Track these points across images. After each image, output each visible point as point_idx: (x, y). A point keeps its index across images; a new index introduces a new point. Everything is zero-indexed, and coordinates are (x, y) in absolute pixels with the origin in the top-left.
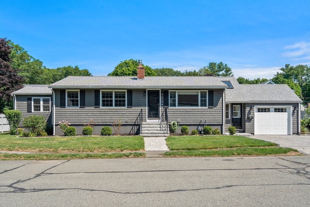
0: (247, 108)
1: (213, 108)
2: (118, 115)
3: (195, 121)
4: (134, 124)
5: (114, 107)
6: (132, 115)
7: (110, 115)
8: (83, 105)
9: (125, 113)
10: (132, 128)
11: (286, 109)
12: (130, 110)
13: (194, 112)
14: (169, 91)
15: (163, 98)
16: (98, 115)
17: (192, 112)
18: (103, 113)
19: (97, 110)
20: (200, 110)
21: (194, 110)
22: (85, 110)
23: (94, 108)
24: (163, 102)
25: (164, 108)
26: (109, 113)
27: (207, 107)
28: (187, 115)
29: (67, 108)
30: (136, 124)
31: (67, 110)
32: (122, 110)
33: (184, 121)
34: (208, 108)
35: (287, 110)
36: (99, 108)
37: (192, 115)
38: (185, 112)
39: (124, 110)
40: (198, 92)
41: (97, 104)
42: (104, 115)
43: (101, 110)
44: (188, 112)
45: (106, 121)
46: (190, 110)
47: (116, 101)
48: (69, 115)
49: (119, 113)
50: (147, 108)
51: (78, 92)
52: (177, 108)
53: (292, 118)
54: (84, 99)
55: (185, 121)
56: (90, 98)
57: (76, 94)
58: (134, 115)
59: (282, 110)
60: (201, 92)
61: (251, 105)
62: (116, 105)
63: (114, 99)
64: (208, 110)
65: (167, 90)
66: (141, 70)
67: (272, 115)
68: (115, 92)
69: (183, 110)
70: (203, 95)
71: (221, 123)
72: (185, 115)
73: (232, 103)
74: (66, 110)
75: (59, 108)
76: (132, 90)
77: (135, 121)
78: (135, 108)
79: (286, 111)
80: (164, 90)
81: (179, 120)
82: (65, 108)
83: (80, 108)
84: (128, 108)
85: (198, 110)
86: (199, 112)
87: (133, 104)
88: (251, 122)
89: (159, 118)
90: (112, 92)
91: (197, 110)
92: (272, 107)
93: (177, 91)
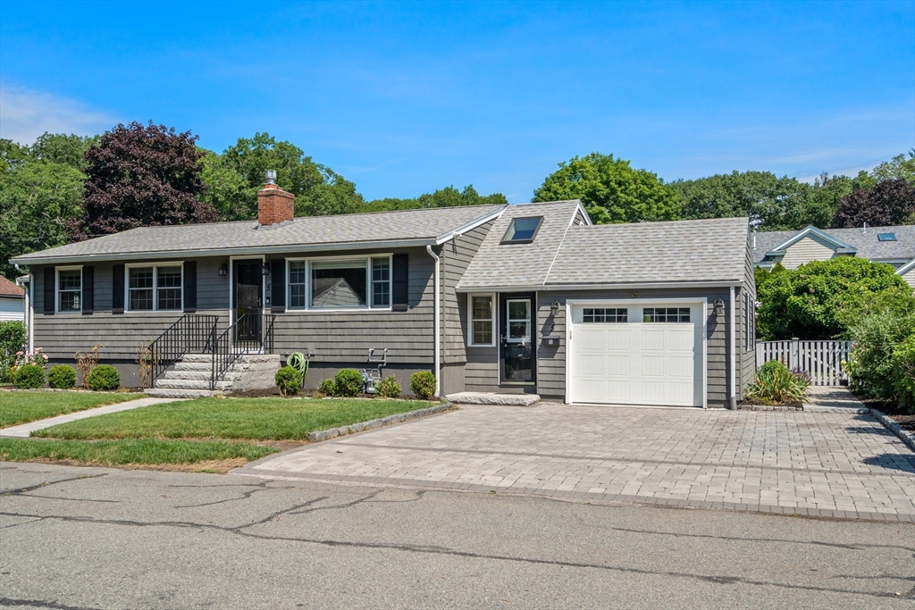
0: (542, 308)
1: (406, 310)
3: (355, 352)
5: (154, 312)
7: (146, 332)
8: (89, 307)
11: (687, 310)
13: (353, 325)
14: (287, 259)
15: (270, 282)
16: (119, 332)
17: (346, 325)
18: (129, 326)
19: (117, 319)
20: (370, 318)
21: (353, 318)
22: (94, 321)
23: (110, 315)
24: (270, 295)
25: (272, 312)
26: (144, 326)
27: (390, 309)
28: (334, 332)
29: (59, 316)
31: (59, 321)
32: (172, 320)
33: (325, 352)
34: (394, 310)
35: (692, 315)
36: (123, 313)
37: (346, 332)
38: (329, 325)
40: (365, 262)
41: (117, 305)
42: (134, 332)
43: (126, 321)
44: (335, 325)
46: (341, 319)
47: (161, 294)
48: (62, 332)
50: (231, 312)
51: (80, 271)
52: (306, 310)
53: (705, 343)
54: (91, 290)
55: (328, 352)
56: (103, 289)
57: (75, 277)
59: (672, 315)
60: (374, 260)
61: (558, 296)
62: (162, 306)
63: (154, 288)
64: (393, 318)
65: (279, 257)
66: (268, 199)
67: (636, 333)
68: (158, 269)
69: (323, 319)
70: (380, 271)
71: (431, 361)
72: (329, 332)
73: (500, 293)
74: (54, 321)
75: (42, 316)
76: (195, 262)
78: (202, 313)
79: (686, 319)
80: (274, 257)
81: (312, 348)
82: (53, 314)
83: (83, 314)
85: (365, 318)
86: (367, 325)
87: (198, 301)
88: (557, 357)
89: (261, 341)
90: (151, 268)
91: (360, 318)
92: (635, 305)
93: (307, 259)
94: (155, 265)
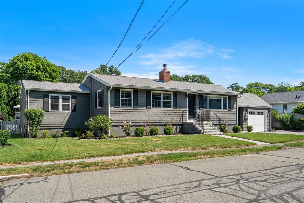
0: (244, 111)
1: (230, 111)
2: (166, 115)
4: (178, 124)
5: (162, 108)
6: (177, 115)
7: (159, 115)
8: (136, 105)
9: (171, 113)
10: (176, 128)
11: (263, 112)
12: (175, 111)
13: (219, 114)
14: (204, 95)
15: (199, 101)
16: (149, 115)
18: (153, 113)
19: (148, 110)
20: (223, 112)
21: (219, 112)
22: (138, 111)
23: (145, 109)
24: (199, 105)
25: (199, 110)
26: (159, 113)
27: (227, 110)
29: (122, 108)
30: (179, 124)
31: (122, 110)
32: (169, 111)
34: (228, 111)
35: (264, 113)
36: (150, 108)
39: (170, 111)
40: (221, 97)
41: (148, 105)
42: (155, 115)
43: (152, 111)
45: (156, 121)
46: (216, 112)
47: (164, 102)
48: (123, 115)
49: (166, 113)
50: (187, 109)
51: (131, 92)
52: (208, 110)
53: (267, 119)
54: (137, 99)
56: (142, 98)
57: (129, 94)
58: (178, 115)
59: (261, 113)
60: (223, 97)
61: (247, 109)
62: (164, 107)
63: (162, 100)
64: (228, 112)
65: (201, 94)
67: (257, 116)
68: (163, 94)
70: (225, 101)
71: (235, 123)
74: (120, 110)
75: (113, 108)
76: (176, 93)
77: (178, 121)
78: (179, 109)
79: (263, 114)
80: (200, 94)
82: (119, 107)
83: (133, 108)
84: (173, 110)
85: (222, 112)
86: (222, 114)
87: (178, 106)
88: (247, 122)
89: (196, 118)
90: (160, 94)
91: (221, 112)
92: (257, 111)
93: (208, 95)
94: (162, 92)
